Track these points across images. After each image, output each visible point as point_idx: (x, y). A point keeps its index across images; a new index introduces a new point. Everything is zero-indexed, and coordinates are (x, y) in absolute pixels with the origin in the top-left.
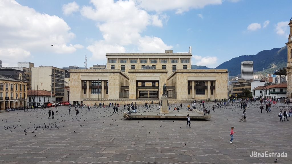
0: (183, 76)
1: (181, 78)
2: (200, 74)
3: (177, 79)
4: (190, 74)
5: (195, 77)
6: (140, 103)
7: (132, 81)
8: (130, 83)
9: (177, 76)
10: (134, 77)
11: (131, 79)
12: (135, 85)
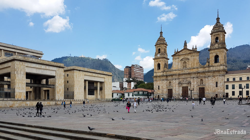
0: (81, 75)
1: (78, 77)
2: (94, 75)
3: (75, 77)
4: (87, 73)
5: (90, 76)
6: (48, 104)
7: (19, 72)
8: (16, 75)
9: (75, 74)
10: (22, 67)
11: (18, 70)
12: (23, 78)
